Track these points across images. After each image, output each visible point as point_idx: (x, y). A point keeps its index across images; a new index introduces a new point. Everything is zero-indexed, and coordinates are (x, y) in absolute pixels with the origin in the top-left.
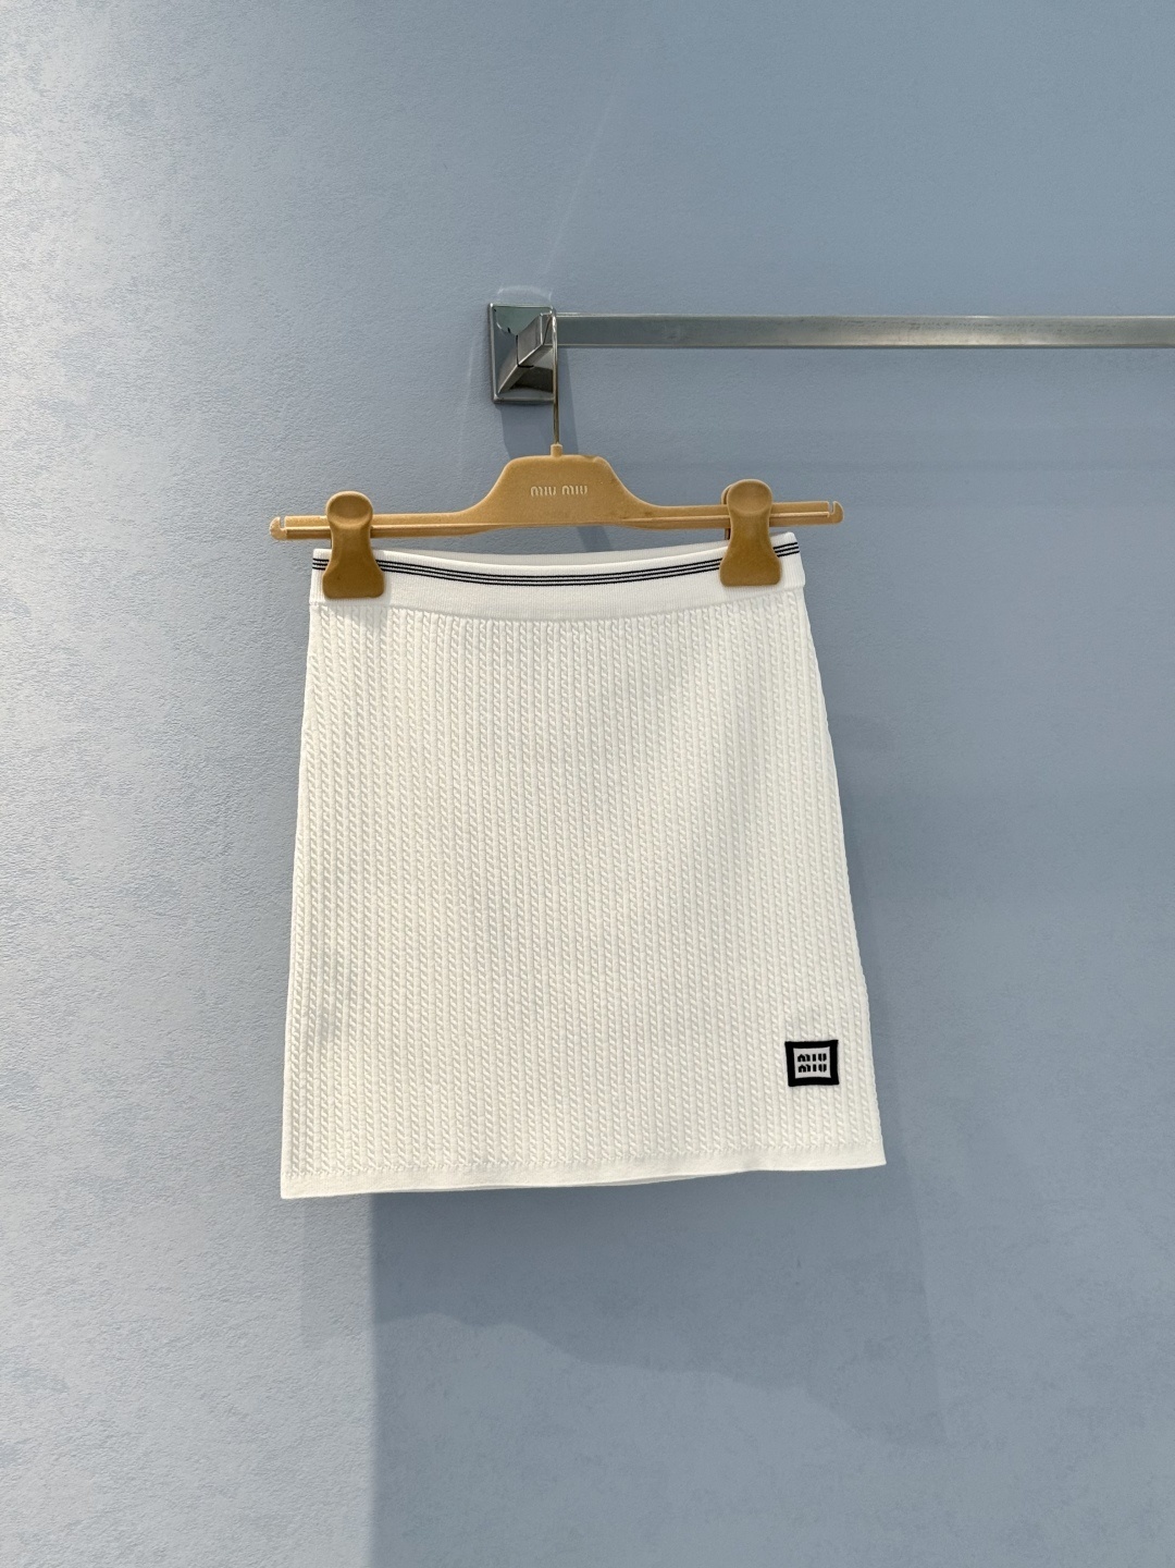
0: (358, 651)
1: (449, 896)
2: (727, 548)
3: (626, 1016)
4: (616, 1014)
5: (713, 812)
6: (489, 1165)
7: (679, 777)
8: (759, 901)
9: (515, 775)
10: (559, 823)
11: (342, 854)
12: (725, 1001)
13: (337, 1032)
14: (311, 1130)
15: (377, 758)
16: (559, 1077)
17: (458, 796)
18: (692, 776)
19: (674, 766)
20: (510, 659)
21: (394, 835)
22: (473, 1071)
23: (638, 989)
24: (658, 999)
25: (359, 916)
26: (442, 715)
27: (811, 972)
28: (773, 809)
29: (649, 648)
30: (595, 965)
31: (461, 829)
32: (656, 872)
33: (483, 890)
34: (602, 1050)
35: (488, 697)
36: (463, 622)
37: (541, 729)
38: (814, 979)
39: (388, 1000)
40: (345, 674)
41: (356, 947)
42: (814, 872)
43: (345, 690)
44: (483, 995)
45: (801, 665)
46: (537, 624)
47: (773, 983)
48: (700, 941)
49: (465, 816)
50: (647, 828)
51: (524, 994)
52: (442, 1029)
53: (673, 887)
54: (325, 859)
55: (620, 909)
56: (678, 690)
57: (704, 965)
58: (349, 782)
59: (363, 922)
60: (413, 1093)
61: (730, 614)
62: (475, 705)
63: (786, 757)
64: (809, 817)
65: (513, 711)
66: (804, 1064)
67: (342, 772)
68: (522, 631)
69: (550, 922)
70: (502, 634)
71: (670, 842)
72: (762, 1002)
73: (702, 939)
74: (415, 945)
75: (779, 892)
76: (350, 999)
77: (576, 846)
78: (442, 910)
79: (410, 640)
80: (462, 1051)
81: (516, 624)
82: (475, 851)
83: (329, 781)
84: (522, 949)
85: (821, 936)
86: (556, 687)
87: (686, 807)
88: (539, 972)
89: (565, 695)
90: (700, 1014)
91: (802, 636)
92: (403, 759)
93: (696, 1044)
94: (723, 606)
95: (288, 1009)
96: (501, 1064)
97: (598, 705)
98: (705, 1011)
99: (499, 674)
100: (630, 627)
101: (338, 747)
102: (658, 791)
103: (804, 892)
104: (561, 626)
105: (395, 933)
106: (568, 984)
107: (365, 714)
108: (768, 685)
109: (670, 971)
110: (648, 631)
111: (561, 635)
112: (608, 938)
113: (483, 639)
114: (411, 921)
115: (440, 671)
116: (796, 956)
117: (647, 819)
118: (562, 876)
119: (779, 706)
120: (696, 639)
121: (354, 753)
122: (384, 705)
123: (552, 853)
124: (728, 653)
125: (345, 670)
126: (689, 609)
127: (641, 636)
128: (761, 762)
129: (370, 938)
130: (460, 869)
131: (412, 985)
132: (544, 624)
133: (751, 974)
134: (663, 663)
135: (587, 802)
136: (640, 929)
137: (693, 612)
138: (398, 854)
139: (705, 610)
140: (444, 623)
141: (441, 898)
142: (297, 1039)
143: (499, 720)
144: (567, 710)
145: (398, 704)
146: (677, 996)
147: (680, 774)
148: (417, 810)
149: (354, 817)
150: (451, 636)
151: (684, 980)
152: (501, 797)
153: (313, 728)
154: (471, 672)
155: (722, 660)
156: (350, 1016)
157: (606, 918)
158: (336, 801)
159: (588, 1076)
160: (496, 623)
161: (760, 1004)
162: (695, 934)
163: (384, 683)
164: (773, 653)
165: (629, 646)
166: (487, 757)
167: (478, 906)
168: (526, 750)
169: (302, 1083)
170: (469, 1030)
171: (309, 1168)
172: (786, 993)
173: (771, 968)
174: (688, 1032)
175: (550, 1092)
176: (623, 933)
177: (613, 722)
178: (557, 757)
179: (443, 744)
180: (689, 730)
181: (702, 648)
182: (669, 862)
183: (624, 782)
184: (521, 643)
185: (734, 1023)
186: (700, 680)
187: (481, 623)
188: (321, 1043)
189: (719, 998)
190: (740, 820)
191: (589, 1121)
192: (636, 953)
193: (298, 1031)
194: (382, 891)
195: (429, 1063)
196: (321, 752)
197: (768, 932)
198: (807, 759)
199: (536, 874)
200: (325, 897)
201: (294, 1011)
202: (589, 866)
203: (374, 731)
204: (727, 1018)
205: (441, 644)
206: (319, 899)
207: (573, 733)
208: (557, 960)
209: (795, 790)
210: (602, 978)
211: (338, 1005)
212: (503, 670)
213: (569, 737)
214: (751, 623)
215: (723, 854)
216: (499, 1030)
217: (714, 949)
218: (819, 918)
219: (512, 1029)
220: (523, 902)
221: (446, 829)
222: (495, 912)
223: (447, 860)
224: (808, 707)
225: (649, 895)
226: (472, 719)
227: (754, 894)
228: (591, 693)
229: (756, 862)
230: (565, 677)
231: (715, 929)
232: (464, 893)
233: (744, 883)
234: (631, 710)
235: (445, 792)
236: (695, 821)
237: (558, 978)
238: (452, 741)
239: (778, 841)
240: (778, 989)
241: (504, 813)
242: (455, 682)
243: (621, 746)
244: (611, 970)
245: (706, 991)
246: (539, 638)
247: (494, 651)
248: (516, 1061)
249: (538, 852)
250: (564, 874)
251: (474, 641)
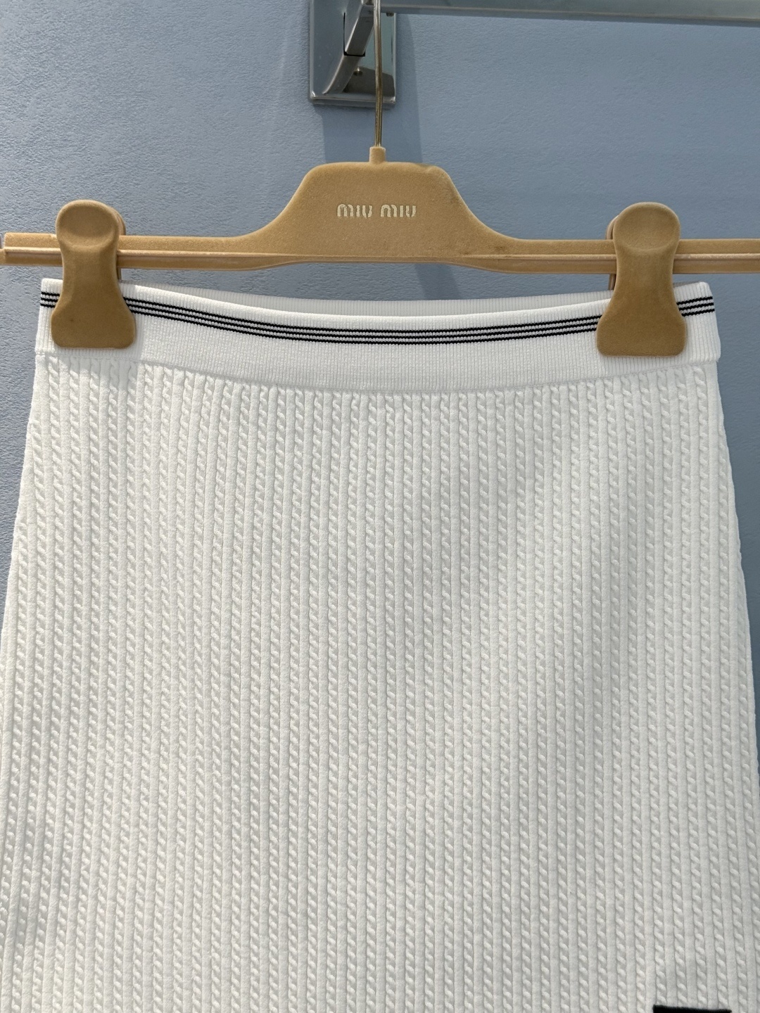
0: (96, 420)
1: (200, 758)
2: (608, 301)
3: (430, 945)
4: (417, 941)
5: (568, 672)
7: (522, 618)
8: (626, 799)
9: (297, 599)
10: (353, 669)
11: (60, 692)
12: (571, 937)
13: (40, 932)
15: (116, 564)
17: (216, 623)
18: (540, 617)
19: (515, 602)
20: (299, 441)
21: (132, 670)
22: (218, 999)
23: (450, 908)
24: (476, 925)
25: (79, 776)
26: (202, 513)
27: (697, 910)
28: (654, 672)
29: (490, 435)
30: (392, 869)
31: (218, 669)
32: (483, 747)
33: (243, 754)
34: (394, 990)
35: (267, 491)
36: (237, 387)
37: (335, 539)
38: (702, 920)
39: (110, 893)
40: (77, 449)
42: (708, 767)
43: (75, 472)
44: (237, 897)
45: (707, 471)
46: (338, 395)
47: (642, 919)
48: (539, 849)
49: (224, 652)
50: (475, 684)
51: (292, 901)
52: (180, 937)
53: (506, 770)
54: (34, 697)
55: (430, 794)
56: (529, 496)
57: (544, 884)
58: (74, 595)
59: (84, 785)
61: (608, 394)
62: (248, 501)
63: (676, 599)
64: (706, 687)
65: (299, 512)
67: (65, 581)
68: (317, 404)
69: (333, 804)
70: (290, 407)
71: (504, 707)
72: (624, 944)
73: (543, 846)
74: (151, 820)
75: (657, 789)
77: (375, 702)
78: (190, 775)
79: (166, 408)
80: (205, 970)
81: (309, 394)
82: (236, 701)
83: (47, 593)
84: (293, 840)
85: (714, 859)
86: (359, 483)
87: (530, 659)
88: (314, 873)
89: (370, 494)
90: (535, 952)
91: (710, 431)
92: (150, 567)
94: (599, 383)
96: (255, 995)
97: (415, 510)
98: (541, 949)
99: (283, 461)
100: (466, 405)
101: (62, 548)
102: (493, 634)
103: (693, 794)
104: (370, 400)
105: (126, 801)
106: (352, 893)
107: (102, 505)
108: (657, 496)
109: (495, 888)
111: (369, 412)
112: (411, 832)
113: (264, 413)
114: (148, 786)
115: (203, 453)
116: (677, 884)
117: (474, 672)
118: (353, 742)
119: (671, 528)
120: (556, 426)
121: (84, 556)
122: (128, 494)
123: (342, 709)
124: (602, 450)
125: (77, 444)
126: (549, 384)
127: (481, 418)
128: (641, 603)
129: (91, 807)
130: (215, 722)
131: (145, 875)
132: (347, 396)
133: (609, 902)
135: (394, 642)
136: (456, 824)
137: (555, 389)
138: (136, 696)
139: (573, 388)
140: (212, 388)
141: (189, 758)
143: (280, 523)
144: (373, 515)
145: (147, 494)
146: (503, 924)
147: (524, 613)
148: (165, 639)
149: (80, 642)
150: (220, 405)
151: (514, 902)
152: (276, 628)
153: (28, 520)
154: (246, 457)
155: (592, 459)
156: (58, 910)
157: (410, 806)
158: (55, 620)
160: (282, 391)
161: (621, 947)
162: (532, 838)
163: (130, 465)
164: (667, 452)
165: (464, 432)
167: (236, 775)
168: (314, 567)
170: (216, 944)
172: (659, 936)
173: (639, 896)
174: (516, 975)
176: (433, 828)
177: (435, 536)
178: (355, 579)
179: (201, 552)
180: (540, 553)
182: (502, 735)
183: (447, 619)
184: (314, 420)
185: (583, 969)
186: (560, 485)
187: (261, 390)
188: (14, 945)
189: (563, 932)
190: (606, 683)
192: (449, 858)
194: (112, 744)
195: (161, 984)
196: (38, 553)
197: (638, 845)
198: (707, 605)
199: (317, 737)
200: (31, 748)
202: (391, 731)
203: (114, 529)
204: (572, 962)
205: (206, 416)
206: (23, 751)
207: (378, 547)
208: (340, 858)
209: (687, 648)
210: (399, 888)
211: (44, 895)
212: (288, 456)
213: (373, 553)
214: (637, 408)
215: (578, 729)
216: (255, 947)
217: (558, 861)
218: (713, 833)
219: (273, 948)
220: (297, 774)
221: (200, 666)
222: (258, 785)
223: (199, 708)
225: (471, 778)
226: (242, 520)
227: (620, 789)
228: (407, 494)
229: (625, 744)
230: (372, 470)
231: (563, 834)
232: (219, 756)
233: (607, 773)
234: (461, 521)
235: (200, 617)
236: (542, 681)
237: (340, 883)
238: (213, 548)
239: (659, 717)
240: (648, 929)
241: (279, 651)
242: (222, 469)
243: (445, 569)
244: (413, 878)
245: (544, 921)
246: (339, 415)
247: (277, 429)
248: (276, 993)
249: (322, 707)
250: (356, 740)
251: (251, 414)
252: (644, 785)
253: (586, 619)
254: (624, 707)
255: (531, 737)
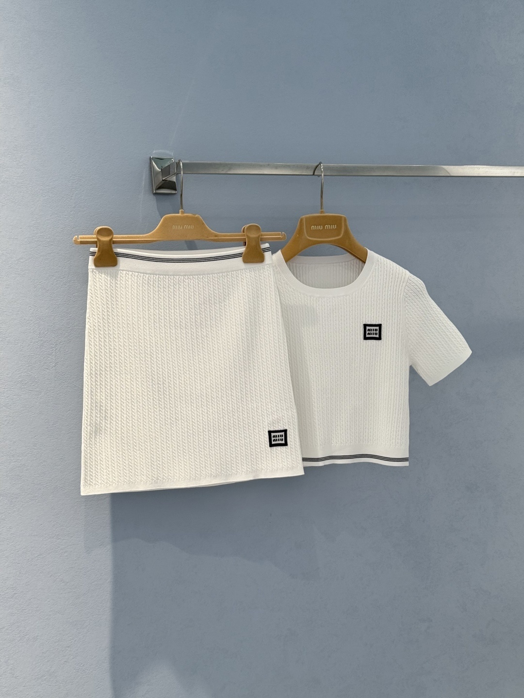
0: (107, 287)
1: (143, 379)
2: (245, 249)
3: (210, 423)
4: (206, 422)
5: (241, 347)
6: (159, 481)
7: (228, 334)
8: (257, 379)
9: (167, 333)
10: (184, 351)
12: (246, 416)
13: (101, 432)
14: (92, 469)
15: (115, 327)
16: (185, 447)
17: (146, 341)
20: (165, 290)
21: (122, 357)
22: (152, 445)
23: (214, 413)
24: (221, 416)
25: (109, 388)
26: (140, 311)
28: (262, 345)
29: (217, 286)
30: (198, 404)
31: (147, 354)
32: (220, 369)
33: (156, 377)
34: (201, 436)
35: (157, 304)
36: (147, 276)
37: (177, 316)
38: (278, 408)
39: (120, 419)
40: (103, 296)
41: (107, 400)
42: (278, 368)
43: (103, 302)
44: (156, 417)
46: (175, 277)
47: (264, 409)
49: (149, 349)
50: (217, 353)
51: (172, 416)
52: (140, 430)
53: (227, 374)
54: (96, 366)
55: (207, 383)
56: (227, 301)
57: (238, 403)
58: (104, 337)
59: (110, 390)
60: (130, 454)
61: (246, 273)
62: (152, 307)
63: (267, 326)
64: (276, 348)
65: (166, 309)
66: (275, 438)
67: (102, 333)
68: (170, 279)
69: (181, 388)
70: (162, 281)
71: (225, 358)
73: (237, 393)
74: (130, 398)
75: (265, 375)
76: (106, 419)
77: (190, 360)
78: (140, 385)
79: (128, 283)
80: (148, 438)
81: (167, 277)
82: (153, 362)
83: (97, 336)
84: (171, 399)
85: (280, 392)
86: (183, 301)
87: (231, 344)
89: (186, 303)
90: (237, 422)
92: (125, 328)
93: (235, 433)
94: (244, 270)
95: (83, 423)
96: (163, 442)
97: (198, 307)
98: (239, 420)
99: (161, 296)
100: (210, 278)
101: (100, 323)
102: (221, 339)
103: (274, 376)
104: (184, 278)
105: (122, 394)
106: (188, 412)
107: (110, 311)
108: (260, 299)
109: (226, 406)
110: (216, 279)
111: (184, 281)
112: (203, 394)
113: (155, 282)
114: (128, 389)
115: (139, 294)
116: (272, 399)
117: (216, 349)
119: (264, 307)
120: (234, 282)
121: (107, 325)
122: (117, 307)
123: (182, 362)
124: (246, 288)
125: (103, 294)
126: (231, 271)
127: (214, 281)
128: (258, 328)
129: (113, 396)
131: (129, 413)
132: (178, 277)
133: (255, 406)
134: (222, 291)
135: (194, 343)
136: (215, 390)
137: (232, 273)
138: (123, 364)
139: (237, 272)
140: (140, 276)
141: (140, 380)
142: (87, 435)
143: (161, 313)
144: (187, 309)
145: (123, 307)
146: (228, 415)
147: (229, 332)
148: (130, 347)
149: (107, 350)
150: (143, 281)
151: (231, 409)
152: (162, 342)
153: (91, 316)
154: (151, 295)
155: (243, 290)
156: (105, 426)
157: (202, 387)
158: (100, 344)
159: (196, 446)
160: (160, 276)
161: (259, 417)
162: (234, 392)
163: (117, 299)
164: (262, 287)
165: (209, 285)
166: (157, 327)
167: (154, 383)
168: (171, 324)
169: (88, 451)
170: (151, 430)
171: (91, 484)
172: (268, 413)
173: (262, 404)
174: (232, 428)
175: (182, 452)
176: (208, 392)
177: (203, 314)
178: (183, 327)
179: (141, 322)
180: (232, 316)
181: (236, 286)
182: (225, 365)
183: (208, 336)
184: (169, 284)
185: (249, 425)
186: (235, 298)
187: (154, 276)
188: (95, 436)
189: (244, 415)
190: (251, 349)
191: (196, 463)
192: (213, 399)
193: (87, 431)
194: (117, 378)
195: (136, 443)
196: (93, 325)
197: (261, 391)
198: (275, 326)
199: (176, 371)
200: (96, 380)
201: (85, 424)
202: (195, 367)
203: (114, 317)
204: (247, 423)
205: (139, 284)
206: (94, 381)
207: (189, 317)
208: (184, 402)
209: (270, 338)
210: (201, 409)
211: (101, 422)
212: (162, 294)
213: (187, 319)
214: (253, 276)
215: (245, 362)
216: (162, 429)
217: (242, 397)
218: (280, 385)
219: (167, 429)
220: (171, 381)
221: (142, 354)
222: (160, 385)
223: (142, 366)
224: (275, 307)
225: (218, 377)
226: (151, 312)
227: (256, 377)
228: (196, 303)
229: (256, 365)
230: (185, 297)
231: (242, 390)
232: (149, 378)
233: (252, 373)
234: (210, 309)
235: (141, 340)
236: (235, 350)
237: (185, 409)
238: (144, 321)
239: (264, 357)
240: (265, 412)
241: (163, 348)
242: (144, 299)
243: (207, 322)
244: (204, 406)
245: (239, 413)
246: (176, 282)
247: (159, 287)
248: (169, 441)
249: (176, 362)
250: (186, 370)
251: (152, 283)
252: (262, 375)
253: (245, 333)
254: (256, 355)
255: (233, 365)
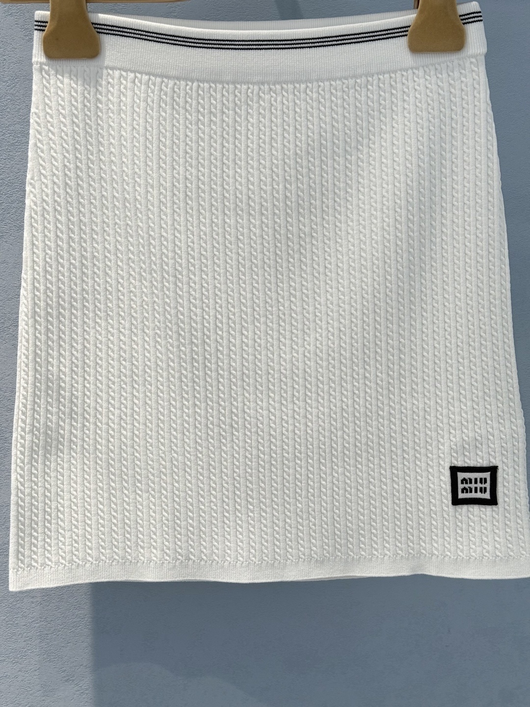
0: (76, 109)
1: (158, 332)
2: (414, 16)
3: (310, 440)
4: (302, 437)
5: (393, 262)
6: (191, 562)
7: (363, 230)
8: (431, 342)
9: (217, 225)
10: (255, 269)
11: (64, 292)
12: (398, 429)
13: (61, 447)
14: (36, 531)
15: (95, 207)
16: (252, 490)
17: (165, 243)
18: (375, 229)
19: (359, 221)
20: (214, 119)
21: (110, 277)
22: (178, 482)
23: (322, 416)
24: (339, 425)
25: (79, 347)
26: (152, 170)
27: (475, 406)
28: (447, 260)
29: (340, 110)
30: (285, 395)
31: (168, 273)
32: (340, 315)
33: (187, 327)
34: (289, 468)
35: (194, 154)
36: (171, 83)
37: (241, 184)
38: (479, 413)
39: (104, 420)
40: (65, 129)
41: (77, 374)
42: (482, 318)
43: (65, 145)
44: (187, 418)
45: (480, 128)
46: (239, 86)
47: (441, 414)
48: (377, 376)
49: (171, 262)
50: (334, 275)
51: (222, 418)
52: (151, 445)
53: (355, 328)
54: (48, 296)
55: (308, 347)
56: (365, 150)
57: (380, 398)
58: (69, 228)
59: (83, 353)
60: (127, 499)
61: (416, 79)
62: (182, 161)
63: (461, 213)
64: (480, 268)
65: (216, 167)
66: (466, 486)
67: (63, 219)
68: (225, 93)
69: (246, 356)
70: (207, 95)
71: (353, 288)
72: (431, 431)
73: (379, 374)
74: (128, 373)
75: (450, 334)
76: (72, 418)
77: (270, 290)
78: (152, 343)
79: (124, 99)
80: (168, 465)
81: (219, 86)
82: (181, 293)
83: (51, 227)
84: (221, 380)
85: (485, 375)
86: (255, 146)
87: (369, 257)
88: (236, 400)
89: (263, 153)
90: (375, 439)
91: (482, 101)
92: (118, 209)
93: (371, 465)
94: (410, 72)
95: (14, 427)
96: (201, 478)
97: (292, 163)
98: (380, 437)
99: (204, 133)
100: (324, 90)
101: (59, 197)
102: (344, 243)
103: (472, 336)
104: (260, 89)
105: (112, 362)
106: (261, 411)
107: (84, 167)
108: (448, 147)
109: (350, 402)
110: (339, 94)
111: (260, 97)
112: (296, 371)
113: (189, 100)
114: (125, 352)
115: (150, 129)
116: (463, 392)
117: (333, 267)
118: (257, 317)
119: (457, 167)
120: (383, 102)
121: (74, 202)
122: (101, 160)
123: (249, 296)
124: (412, 116)
125: (65, 126)
126: (378, 74)
127: (333, 98)
128: (438, 217)
129: (89, 367)
130: (168, 308)
131: (126, 408)
132: (245, 87)
133: (421, 406)
134: (352, 125)
135: (281, 251)
136: (325, 364)
137: (381, 77)
138: (114, 294)
139: (393, 75)
140: (154, 84)
141: (151, 333)
142: (23, 453)
143: (203, 175)
144: (265, 167)
145: (114, 159)
146: (355, 424)
147: (364, 228)
148: (131, 256)
149: (75, 259)
150: (160, 96)
151: (362, 410)
152: (204, 245)
153: (36, 178)
154: (179, 131)
155: (407, 123)
156: (71, 433)
157: (295, 355)
158: (58, 245)
159: (276, 490)
160: (201, 85)
161: (429, 432)
162: (373, 370)
163: (101, 139)
164: (454, 116)
165: (322, 109)
166: (192, 209)
167: (183, 341)
168: (227, 204)
169: (27, 491)
170: (175, 448)
171: (34, 564)
172: (453, 424)
173: (439, 401)
174: (364, 454)
175: (243, 503)
176: (310, 368)
177: (305, 180)
178: (254, 210)
179: (152, 196)
180: (374, 188)
181: (388, 111)
182: (352, 306)
183: (314, 234)
184: (223, 104)
185: (405, 448)
186: (386, 142)
187: (187, 85)
188: (45, 456)
189: (393, 427)
190: (417, 269)
191: (277, 528)
192: (321, 386)
193: (23, 446)
194: (100, 326)
195: (140, 475)
196: (44, 200)
197: (438, 370)
198: (480, 215)
199: (234, 314)
200: (48, 329)
201: (19, 429)
202: (281, 308)
203: (92, 183)
204: (399, 444)
205: (151, 103)
206: (43, 331)
207: (269, 188)
208: (252, 389)
209: (468, 244)
210: (290, 406)
211: (61, 423)
212: (207, 130)
213: (266, 192)
214: (434, 87)
215: (401, 300)
216: (200, 448)
217: (389, 383)
218: (484, 359)
219: (211, 448)
220: (222, 338)
221: (156, 272)
222: (197, 346)
223: (156, 300)
224: (484, 167)
225: (333, 335)
226: (178, 174)
227: (427, 336)
228: (286, 152)
229: (429, 307)
230: (263, 137)
231: (392, 366)
232: (171, 330)
233: (418, 326)
234: (322, 169)
235: (154, 239)
236: (377, 270)
237: (252, 405)
238: (161, 193)
239: (450, 289)
240: (445, 420)
241: (207, 259)
242: (163, 140)
243: (313, 201)
244: (298, 399)
245: (381, 420)
246: (240, 100)
247: (199, 111)
248: (214, 475)
249: (236, 295)
250: (259, 315)
251: (181, 102)
252: (441, 332)
253: (404, 229)
254: (429, 284)
255: (371, 306)
